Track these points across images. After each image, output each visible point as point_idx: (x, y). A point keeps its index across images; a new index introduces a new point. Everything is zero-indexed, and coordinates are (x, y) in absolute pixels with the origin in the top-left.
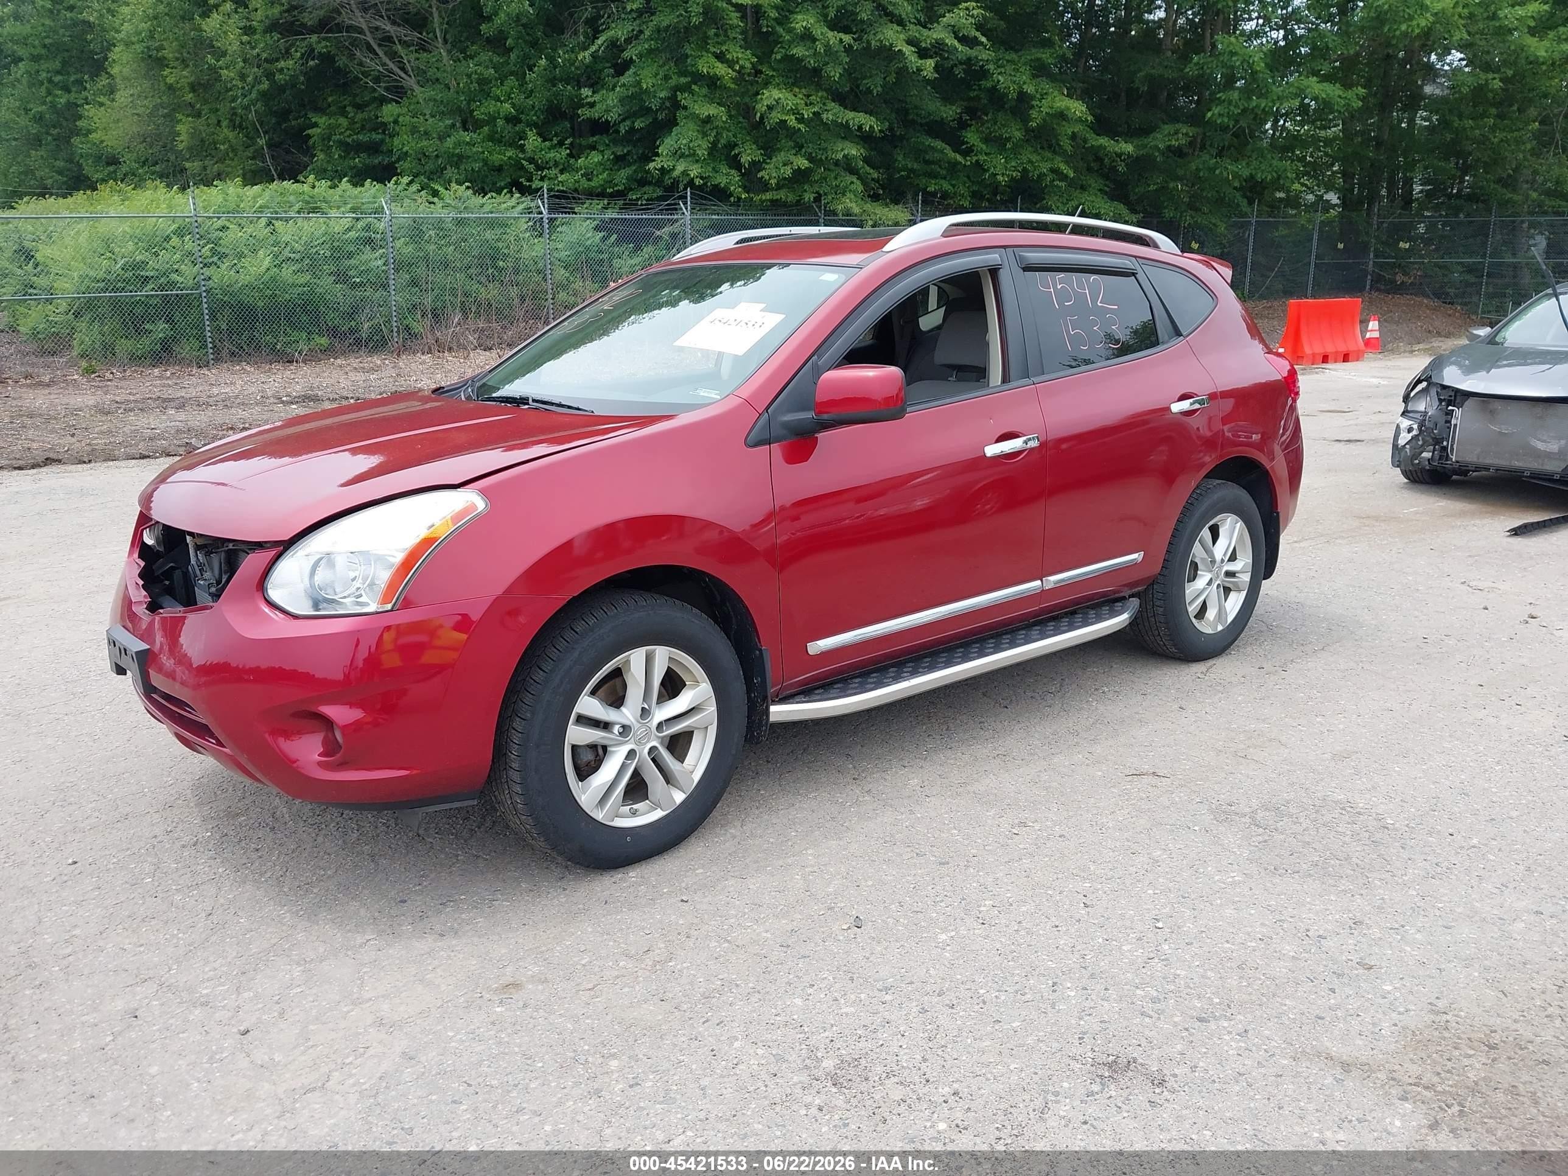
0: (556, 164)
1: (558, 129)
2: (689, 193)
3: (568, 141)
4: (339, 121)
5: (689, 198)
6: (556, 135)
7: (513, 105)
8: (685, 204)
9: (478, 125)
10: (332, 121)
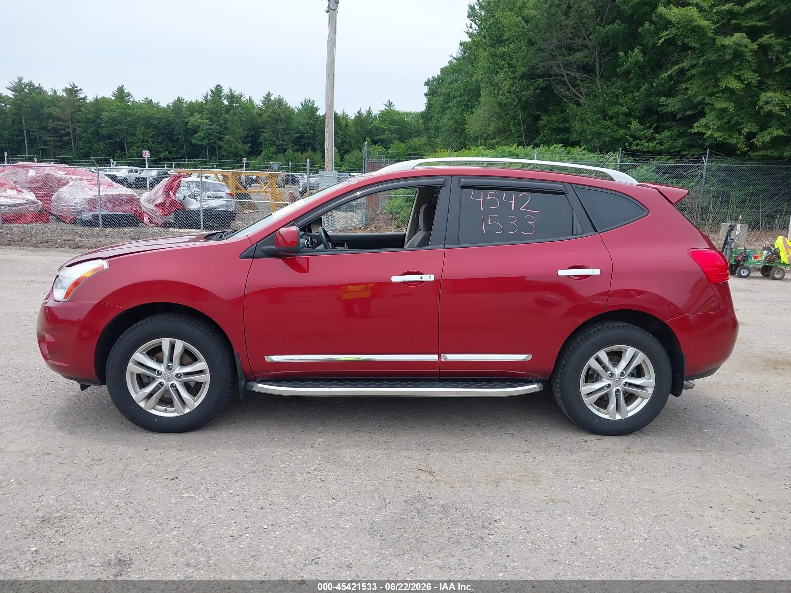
0: (646, 137)
1: (650, 119)
2: (708, 152)
3: (655, 125)
4: (553, 118)
5: (708, 155)
6: (649, 122)
7: (628, 108)
8: (705, 158)
9: (611, 118)
10: (550, 118)
